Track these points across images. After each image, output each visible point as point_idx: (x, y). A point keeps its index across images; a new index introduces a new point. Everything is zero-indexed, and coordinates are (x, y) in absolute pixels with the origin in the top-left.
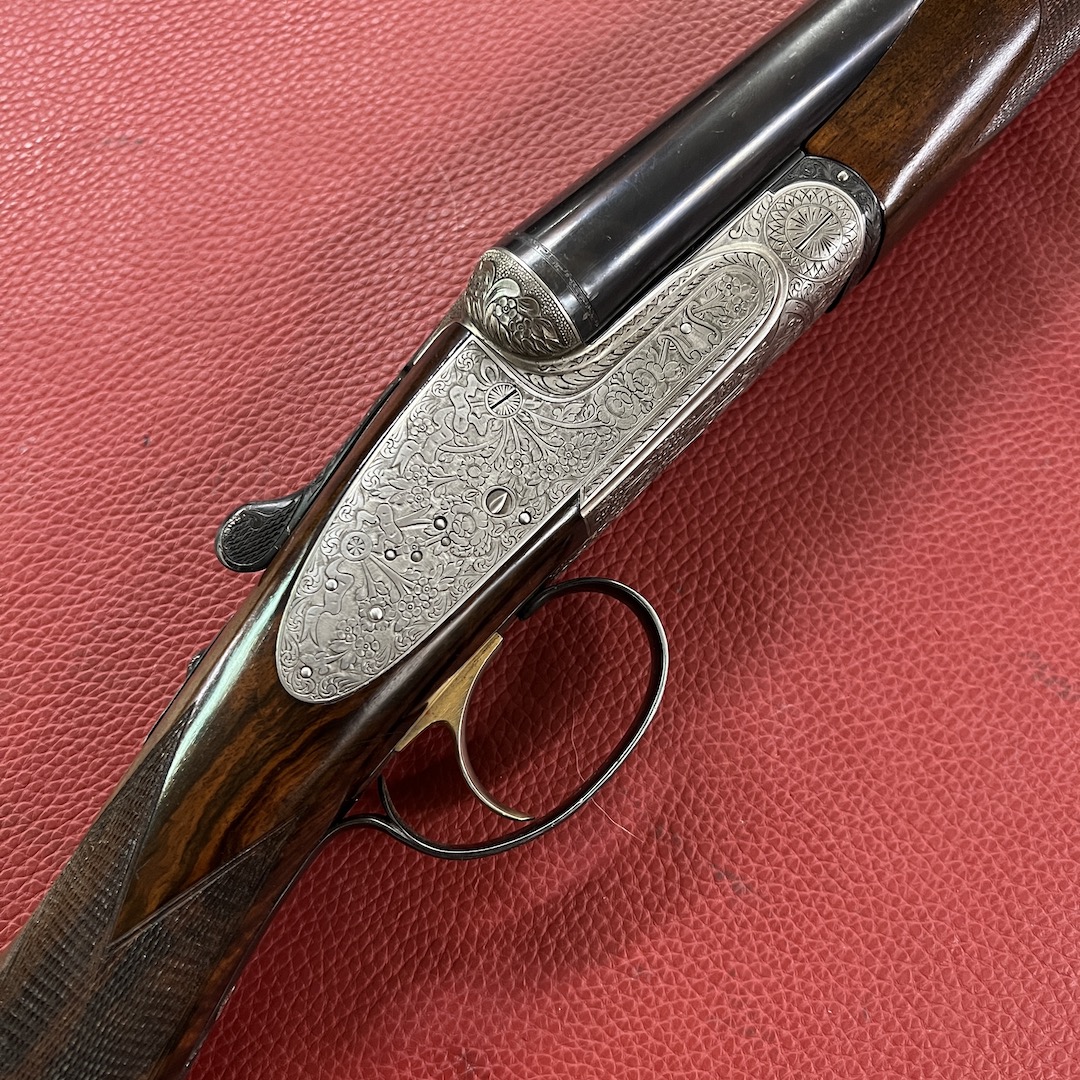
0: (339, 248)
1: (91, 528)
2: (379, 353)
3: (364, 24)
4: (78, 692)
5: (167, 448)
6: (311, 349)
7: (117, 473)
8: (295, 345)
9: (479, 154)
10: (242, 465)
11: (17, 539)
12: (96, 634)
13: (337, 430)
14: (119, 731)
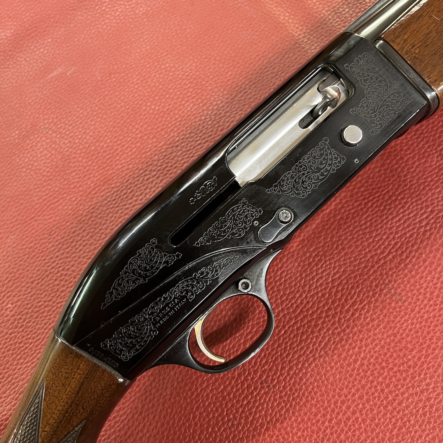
0: (117, 158)
1: (32, 267)
2: (132, 194)
3: (125, 77)
4: (26, 327)
5: (58, 235)
6: (108, 194)
7: (41, 246)
8: (102, 194)
9: (167, 118)
10: (83, 239)
11: (6, 273)
12: (32, 305)
13: (117, 223)
14: (40, 341)
